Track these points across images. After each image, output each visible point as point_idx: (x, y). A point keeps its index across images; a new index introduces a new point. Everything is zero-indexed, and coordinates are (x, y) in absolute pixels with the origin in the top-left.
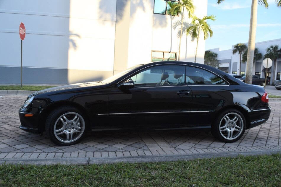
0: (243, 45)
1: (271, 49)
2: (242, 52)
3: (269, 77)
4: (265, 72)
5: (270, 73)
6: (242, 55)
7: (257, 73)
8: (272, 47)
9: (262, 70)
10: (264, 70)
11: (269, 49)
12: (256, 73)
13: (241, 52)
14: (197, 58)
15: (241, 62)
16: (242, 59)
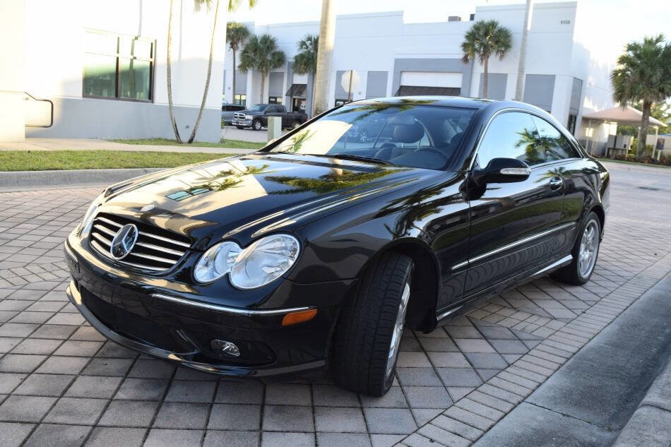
0: (240, 28)
1: (308, 43)
2: (240, 45)
3: (302, 108)
4: (291, 97)
5: (304, 100)
6: (238, 53)
7: (274, 100)
8: (309, 39)
9: (285, 92)
10: (290, 93)
11: (303, 43)
12: (271, 99)
13: (236, 43)
14: (213, 62)
15: (236, 69)
16: (238, 63)
